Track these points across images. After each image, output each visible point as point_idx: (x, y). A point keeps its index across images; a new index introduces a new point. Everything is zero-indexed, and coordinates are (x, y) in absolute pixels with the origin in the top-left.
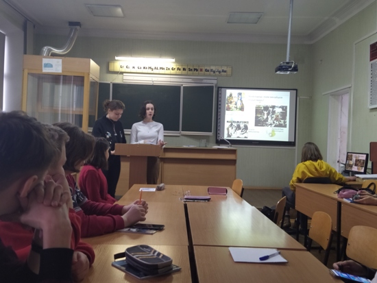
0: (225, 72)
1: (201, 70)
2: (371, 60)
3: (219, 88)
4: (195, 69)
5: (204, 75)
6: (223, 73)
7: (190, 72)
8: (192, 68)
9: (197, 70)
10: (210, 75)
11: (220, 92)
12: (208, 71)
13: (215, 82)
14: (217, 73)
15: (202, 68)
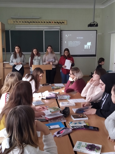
0: (64, 23)
5: (54, 25)
7: (47, 23)
10: (57, 25)
14: (60, 24)
15: (52, 21)
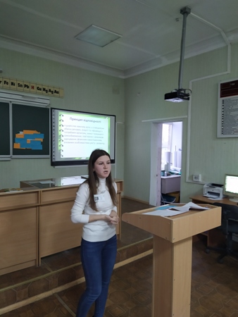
0: (58, 93)
1: (33, 87)
2: (221, 97)
3: (52, 109)
4: (25, 86)
5: (36, 93)
6: (55, 94)
7: (20, 88)
8: (21, 83)
9: (28, 87)
10: (42, 94)
11: (53, 113)
12: (40, 89)
13: (48, 102)
14: (50, 93)
15: (33, 85)
